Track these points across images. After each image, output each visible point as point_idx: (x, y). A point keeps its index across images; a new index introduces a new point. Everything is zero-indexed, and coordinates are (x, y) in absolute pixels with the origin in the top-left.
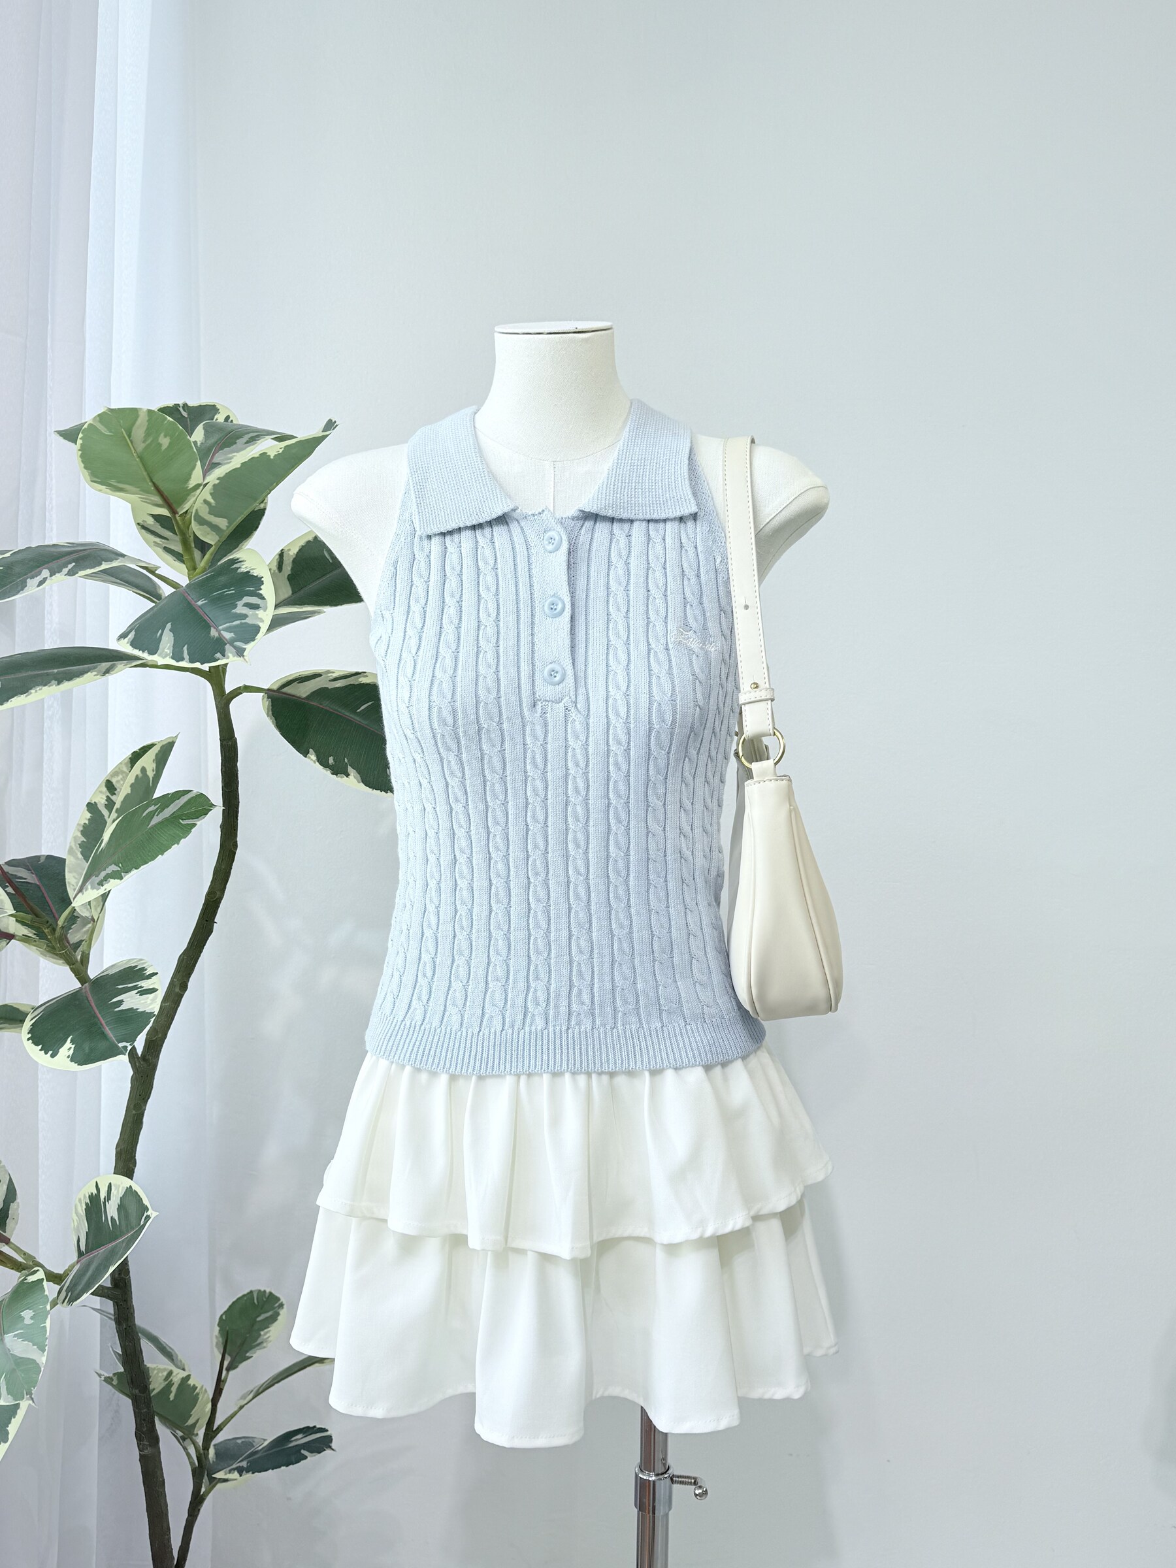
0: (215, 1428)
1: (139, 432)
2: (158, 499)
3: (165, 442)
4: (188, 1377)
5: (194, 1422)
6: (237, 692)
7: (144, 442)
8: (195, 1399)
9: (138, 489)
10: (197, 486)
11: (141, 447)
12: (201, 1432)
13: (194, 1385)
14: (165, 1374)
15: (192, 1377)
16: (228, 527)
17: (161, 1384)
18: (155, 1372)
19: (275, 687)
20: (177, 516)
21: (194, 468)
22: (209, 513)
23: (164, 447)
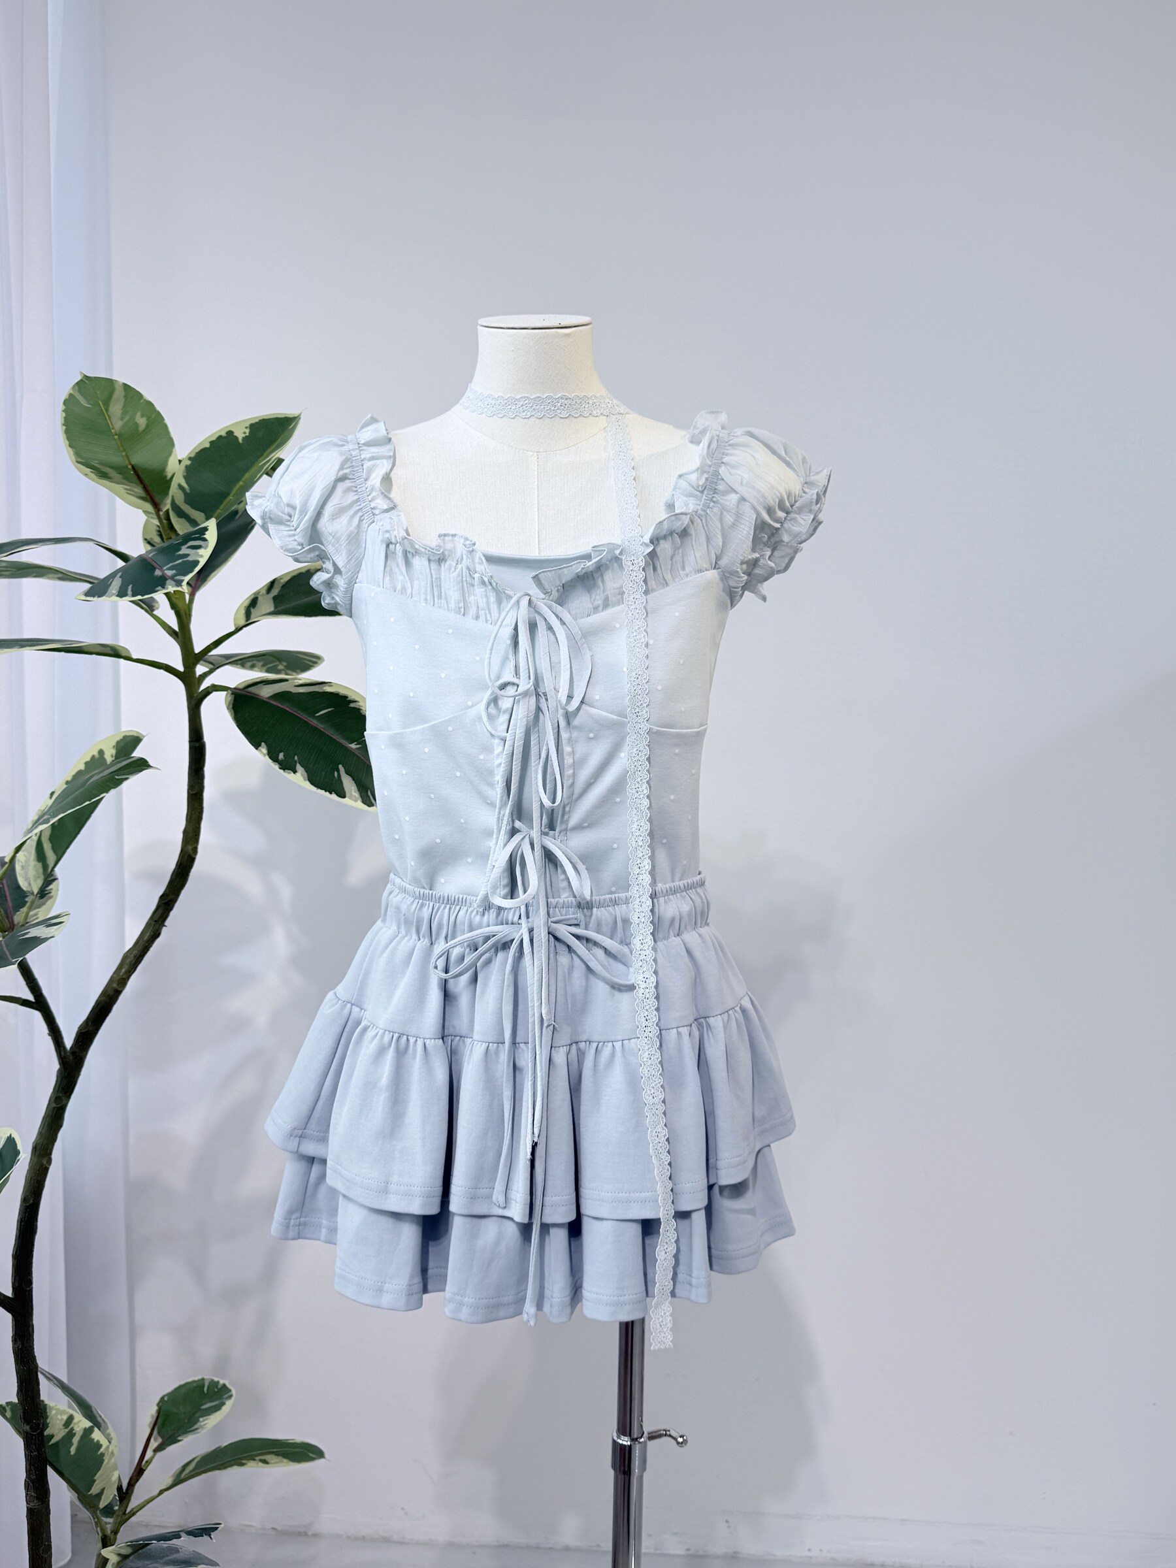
0: (128, 1511)
1: (117, 406)
2: (139, 490)
3: (142, 422)
5: (99, 1491)
6: (207, 692)
7: (122, 419)
8: (99, 1461)
11: (117, 425)
13: (98, 1441)
14: (65, 1417)
17: (60, 1431)
18: (54, 1412)
19: (240, 687)
20: (161, 513)
21: (170, 454)
23: (141, 429)
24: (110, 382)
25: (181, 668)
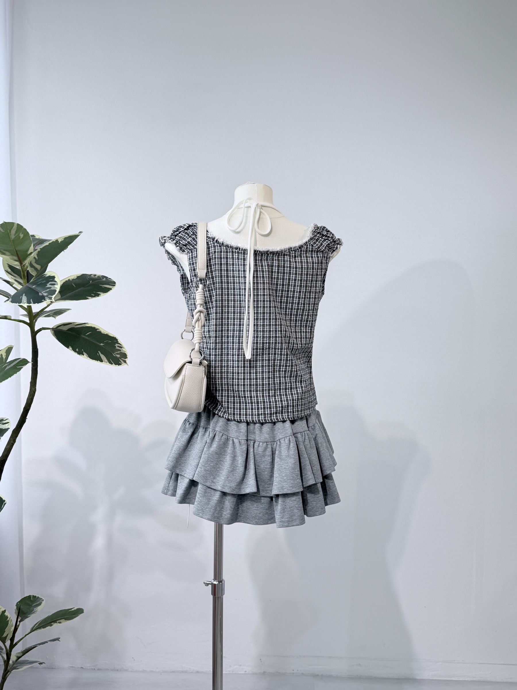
0: (14, 643)
1: (13, 232)
2: (16, 258)
3: (22, 236)
6: (40, 330)
7: (15, 235)
8: (7, 623)
9: (10, 254)
10: (31, 253)
11: (13, 237)
12: (8, 643)
13: (7, 616)
15: (6, 611)
16: (40, 269)
19: (55, 327)
20: (22, 265)
21: (30, 246)
22: (35, 263)
23: (21, 238)
24: (13, 223)
25: (29, 322)
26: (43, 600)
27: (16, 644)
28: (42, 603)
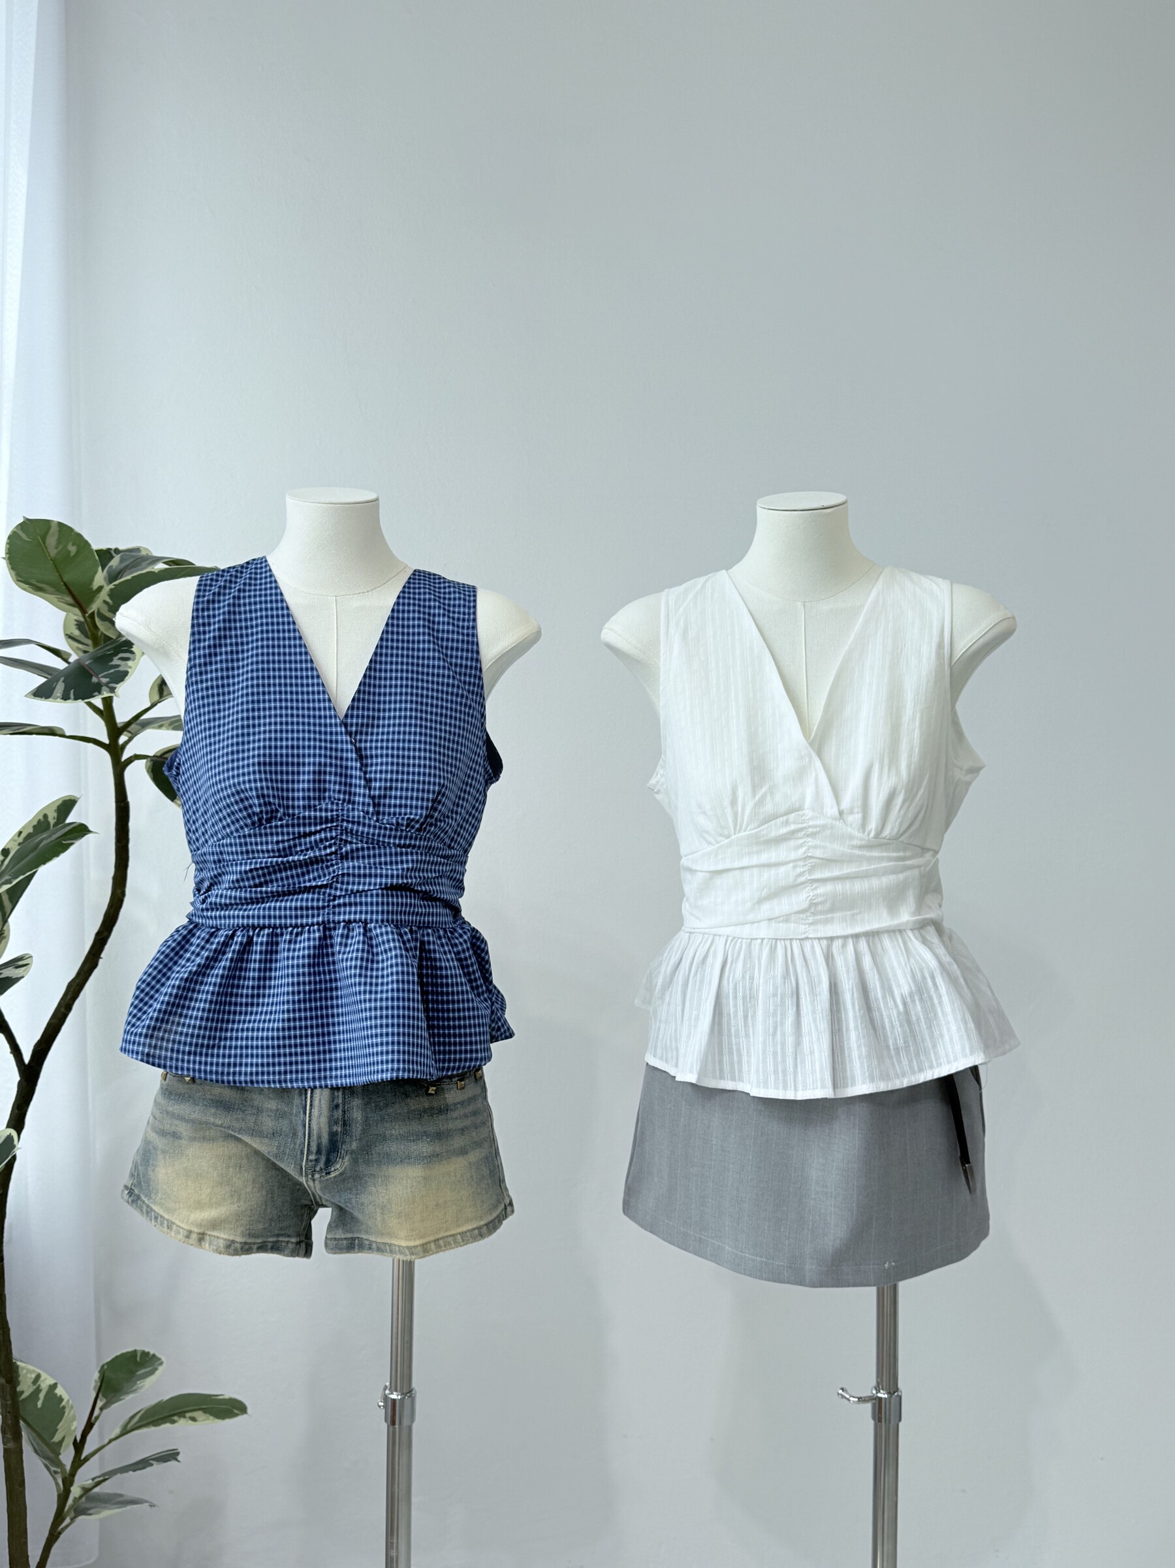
0: (83, 1456)
2: (69, 599)
3: (73, 549)
4: (54, 1386)
5: (60, 1439)
7: (56, 548)
8: (61, 1412)
9: (52, 590)
10: (100, 588)
11: (53, 552)
12: (67, 1456)
13: (62, 1397)
14: (34, 1376)
15: (59, 1385)
17: (29, 1387)
18: (24, 1371)
19: (159, 754)
20: (87, 615)
21: (96, 572)
23: (72, 554)
24: (47, 523)
25: (107, 741)
26: (161, 1363)
27: (87, 1459)
28: (156, 1369)
